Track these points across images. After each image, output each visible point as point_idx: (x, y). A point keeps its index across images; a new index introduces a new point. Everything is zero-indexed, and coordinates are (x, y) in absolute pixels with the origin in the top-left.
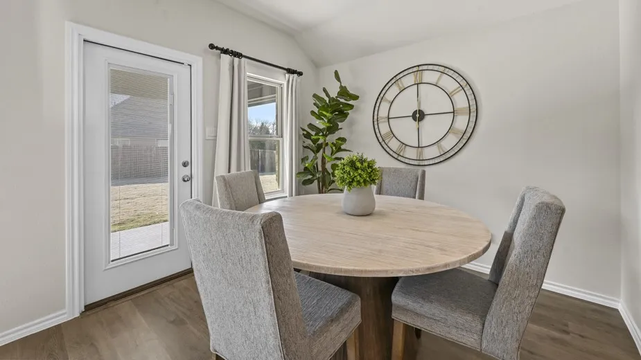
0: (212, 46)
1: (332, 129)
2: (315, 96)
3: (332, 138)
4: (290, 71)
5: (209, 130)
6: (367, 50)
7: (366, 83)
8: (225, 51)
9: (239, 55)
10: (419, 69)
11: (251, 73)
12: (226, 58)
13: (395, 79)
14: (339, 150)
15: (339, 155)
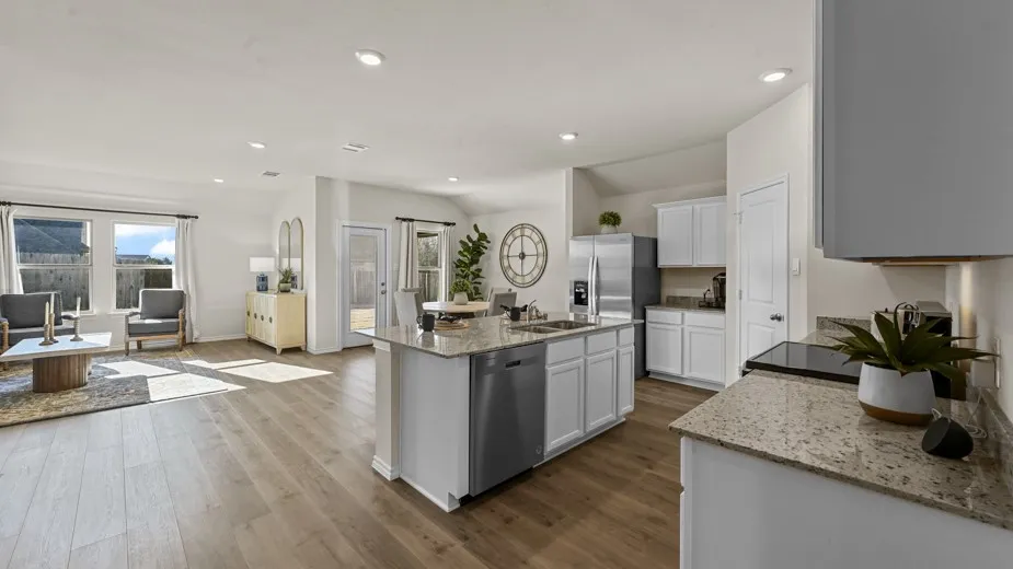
0: (397, 218)
1: (474, 261)
2: (461, 242)
3: (473, 268)
4: (448, 224)
5: (396, 265)
6: (496, 211)
7: (496, 230)
8: (404, 220)
9: (412, 220)
10: (522, 226)
11: (419, 228)
12: (405, 224)
13: (511, 231)
14: (478, 276)
15: (477, 280)
